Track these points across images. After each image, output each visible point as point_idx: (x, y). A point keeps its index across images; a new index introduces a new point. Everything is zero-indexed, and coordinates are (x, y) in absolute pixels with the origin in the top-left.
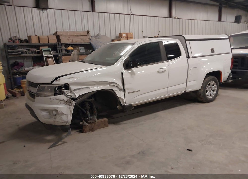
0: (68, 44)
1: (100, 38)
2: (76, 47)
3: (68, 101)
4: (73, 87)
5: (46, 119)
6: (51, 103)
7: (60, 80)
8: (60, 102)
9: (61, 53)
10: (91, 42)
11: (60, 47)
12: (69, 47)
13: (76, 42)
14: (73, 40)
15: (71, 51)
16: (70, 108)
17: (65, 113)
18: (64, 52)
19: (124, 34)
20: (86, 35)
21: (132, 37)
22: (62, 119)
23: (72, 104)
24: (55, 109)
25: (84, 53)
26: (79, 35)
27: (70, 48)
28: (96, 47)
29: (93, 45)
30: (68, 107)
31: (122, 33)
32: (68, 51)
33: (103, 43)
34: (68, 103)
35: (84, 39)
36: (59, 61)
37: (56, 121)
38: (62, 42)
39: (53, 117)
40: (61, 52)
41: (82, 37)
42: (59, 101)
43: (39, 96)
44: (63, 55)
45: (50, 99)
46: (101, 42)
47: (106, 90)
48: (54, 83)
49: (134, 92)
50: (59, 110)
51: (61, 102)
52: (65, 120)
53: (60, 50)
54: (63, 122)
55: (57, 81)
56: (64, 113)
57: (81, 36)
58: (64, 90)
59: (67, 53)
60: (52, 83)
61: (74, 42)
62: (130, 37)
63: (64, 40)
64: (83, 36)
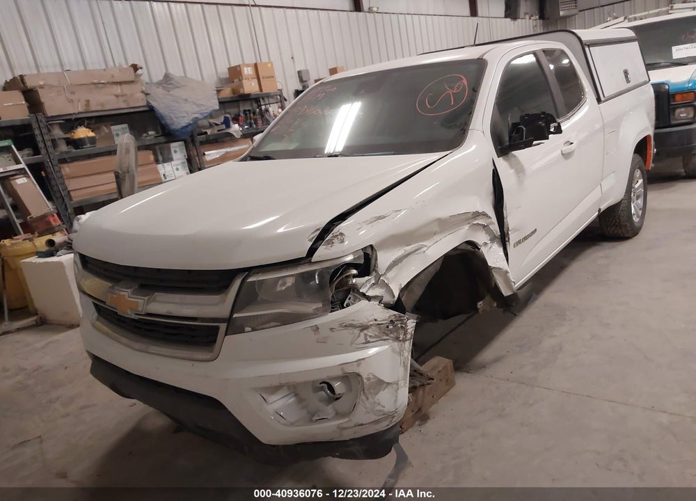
0: (74, 117)
1: (178, 87)
2: (98, 128)
3: (392, 321)
4: (383, 259)
5: (292, 424)
6: (324, 346)
7: (341, 234)
8: (362, 334)
9: (55, 155)
10: (154, 104)
11: (44, 131)
12: (76, 127)
13: (99, 108)
14: (88, 101)
15: (87, 140)
16: (400, 353)
17: (387, 380)
18: (63, 147)
19: (245, 69)
20: (132, 82)
21: (273, 77)
22: (379, 408)
23: (405, 332)
24: (350, 370)
25: (152, 143)
26: (108, 83)
27: (82, 132)
28: (172, 116)
29: (161, 111)
30: (393, 351)
31: (239, 66)
32: (77, 144)
33: (195, 104)
34: (389, 331)
35: (126, 95)
36: (53, 183)
37: (352, 424)
38: (50, 113)
39: (330, 410)
40: (51, 150)
41: (118, 90)
42: (357, 331)
43: (248, 329)
44: (63, 161)
45: (316, 328)
46: (186, 100)
48: (322, 252)
49: (526, 238)
50: (364, 371)
51: (366, 335)
52: (386, 410)
53: (49, 144)
54: (377, 422)
55: (331, 242)
56: (381, 378)
57: (115, 86)
58: (355, 276)
59: (74, 150)
60: (315, 258)
61: (93, 108)
62: (266, 78)
63: (55, 105)
64: (120, 83)
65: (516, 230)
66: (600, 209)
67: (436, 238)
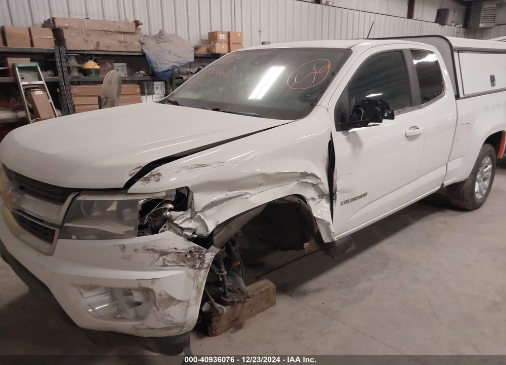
0: (86, 53)
1: (166, 42)
2: (105, 63)
3: (191, 252)
4: (200, 200)
6: (127, 263)
7: (159, 174)
8: (161, 258)
9: (68, 78)
10: (146, 51)
11: (63, 60)
12: (87, 61)
13: (106, 49)
14: (98, 43)
15: (93, 71)
16: (195, 278)
17: (178, 298)
18: (75, 73)
19: (221, 35)
20: (133, 33)
21: (240, 44)
22: (168, 318)
23: (202, 263)
24: (145, 285)
26: (114, 32)
27: (91, 65)
28: (158, 62)
29: (150, 57)
30: (189, 276)
31: (216, 32)
32: (86, 72)
33: (176, 55)
34: (186, 259)
35: (127, 42)
36: (64, 97)
37: (144, 327)
38: (69, 47)
39: (131, 312)
40: (66, 74)
41: (122, 37)
42: (157, 255)
43: (74, 237)
44: (72, 83)
45: (123, 247)
46: (170, 52)
47: (287, 200)
48: (138, 186)
49: (354, 199)
50: (157, 289)
51: (164, 260)
52: (175, 321)
53: (65, 69)
54: (167, 329)
55: (148, 180)
56: (173, 296)
57: (120, 35)
58: (171, 210)
59: (83, 77)
60: (131, 190)
61: (101, 48)
62: (236, 44)
63: (74, 42)
64: (124, 33)
65: (343, 191)
66: (443, 185)
67: (261, 188)
